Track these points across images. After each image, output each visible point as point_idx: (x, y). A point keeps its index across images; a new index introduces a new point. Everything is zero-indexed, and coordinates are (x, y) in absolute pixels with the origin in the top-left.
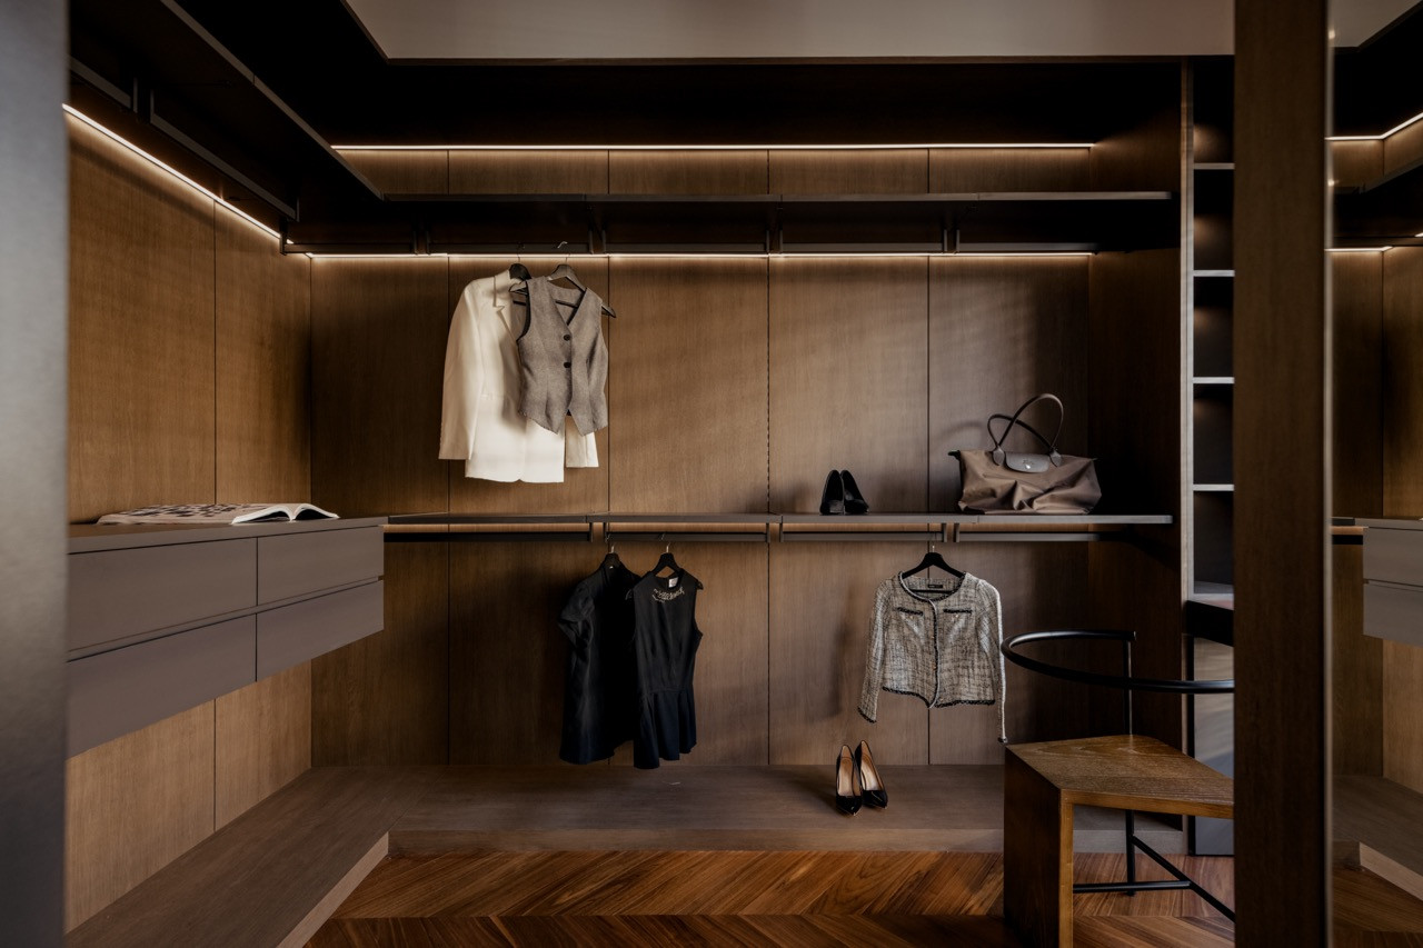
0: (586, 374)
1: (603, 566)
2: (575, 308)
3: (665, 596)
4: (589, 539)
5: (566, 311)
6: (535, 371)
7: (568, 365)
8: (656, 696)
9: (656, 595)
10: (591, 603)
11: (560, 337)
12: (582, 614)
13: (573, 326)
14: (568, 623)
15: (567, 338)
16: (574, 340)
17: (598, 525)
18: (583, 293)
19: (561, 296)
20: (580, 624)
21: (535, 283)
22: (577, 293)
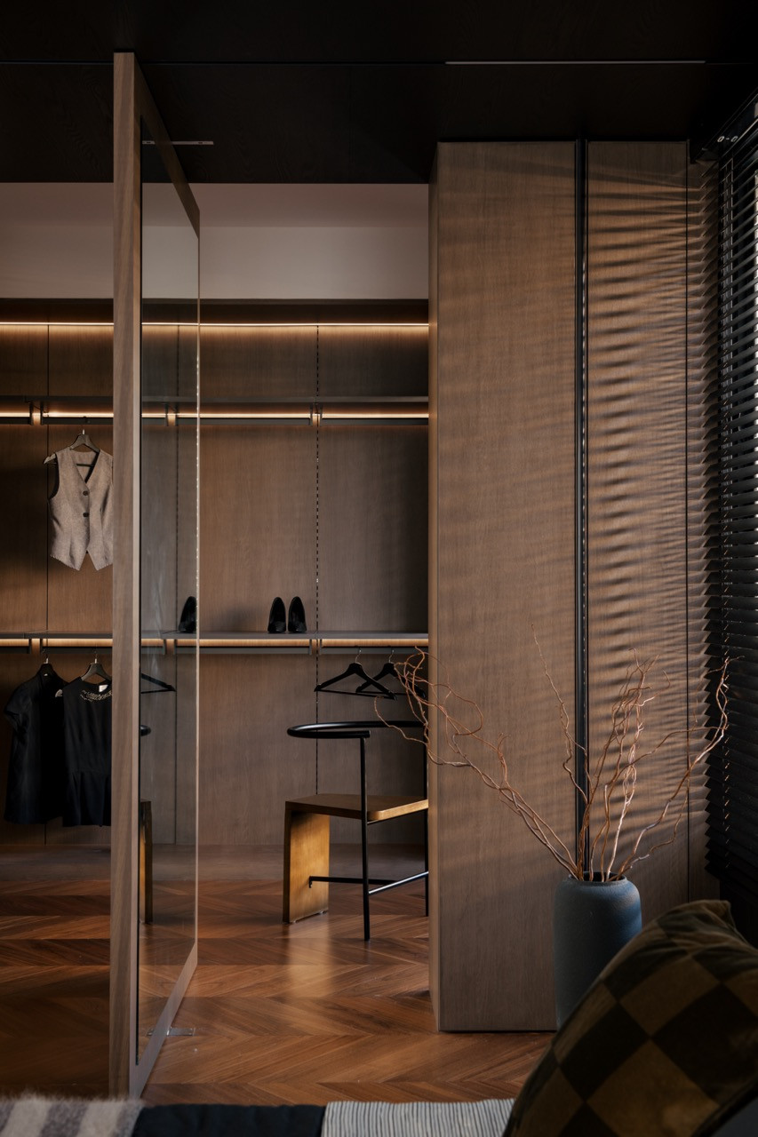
0: (100, 520)
1: (39, 674)
2: (92, 467)
3: (93, 696)
4: (28, 653)
5: (84, 471)
6: (62, 523)
7: (86, 515)
8: (82, 775)
9: (85, 696)
10: (29, 701)
11: (80, 492)
12: (25, 708)
13: (90, 484)
14: (11, 714)
15: (86, 493)
16: (91, 494)
17: (36, 641)
18: (97, 454)
19: (80, 459)
20: (20, 715)
21: (63, 455)
22: (92, 454)
